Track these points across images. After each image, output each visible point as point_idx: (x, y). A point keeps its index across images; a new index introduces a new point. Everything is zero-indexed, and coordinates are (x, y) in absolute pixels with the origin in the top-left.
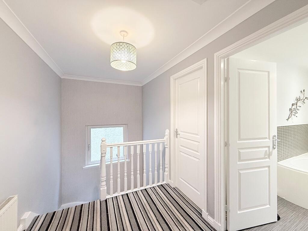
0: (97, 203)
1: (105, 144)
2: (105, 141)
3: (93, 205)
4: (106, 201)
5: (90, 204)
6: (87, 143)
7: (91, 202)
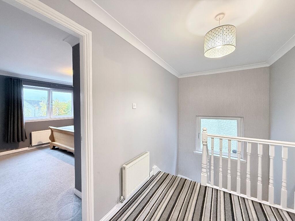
0: (197, 185)
1: (206, 133)
2: (206, 130)
3: (194, 184)
4: (206, 187)
5: (192, 182)
6: (197, 132)
7: (193, 182)
